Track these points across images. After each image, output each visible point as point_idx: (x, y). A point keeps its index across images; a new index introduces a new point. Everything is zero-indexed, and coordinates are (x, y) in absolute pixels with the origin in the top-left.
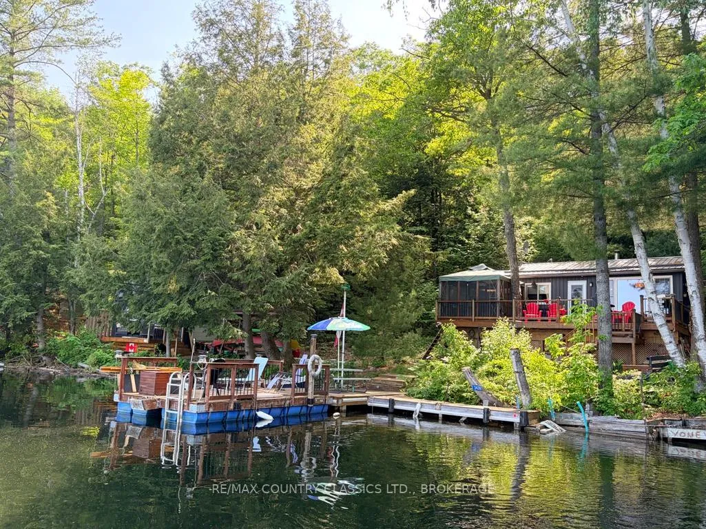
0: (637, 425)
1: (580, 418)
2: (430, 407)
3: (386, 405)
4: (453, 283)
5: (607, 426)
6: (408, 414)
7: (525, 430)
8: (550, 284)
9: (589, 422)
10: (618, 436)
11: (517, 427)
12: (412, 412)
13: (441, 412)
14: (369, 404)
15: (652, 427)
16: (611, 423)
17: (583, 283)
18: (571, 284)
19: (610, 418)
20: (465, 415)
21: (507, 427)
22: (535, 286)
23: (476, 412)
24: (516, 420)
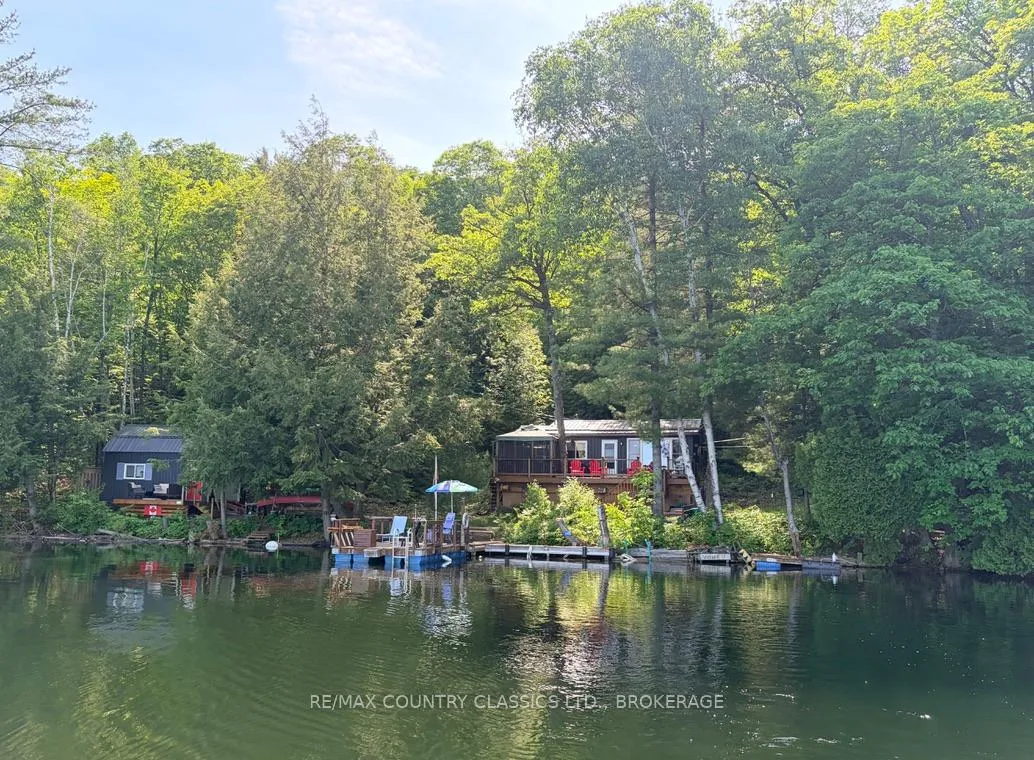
0: (682, 553)
1: (645, 552)
2: (539, 549)
3: (503, 550)
4: (510, 442)
5: (662, 556)
6: (523, 556)
7: (613, 561)
8: (586, 442)
9: (651, 553)
10: (669, 561)
11: (607, 559)
12: (526, 554)
13: (547, 552)
14: (486, 550)
15: (691, 553)
16: (666, 553)
17: (615, 442)
18: (604, 442)
19: (665, 550)
20: (568, 553)
21: (600, 559)
22: (573, 444)
23: (577, 551)
24: (606, 553)
